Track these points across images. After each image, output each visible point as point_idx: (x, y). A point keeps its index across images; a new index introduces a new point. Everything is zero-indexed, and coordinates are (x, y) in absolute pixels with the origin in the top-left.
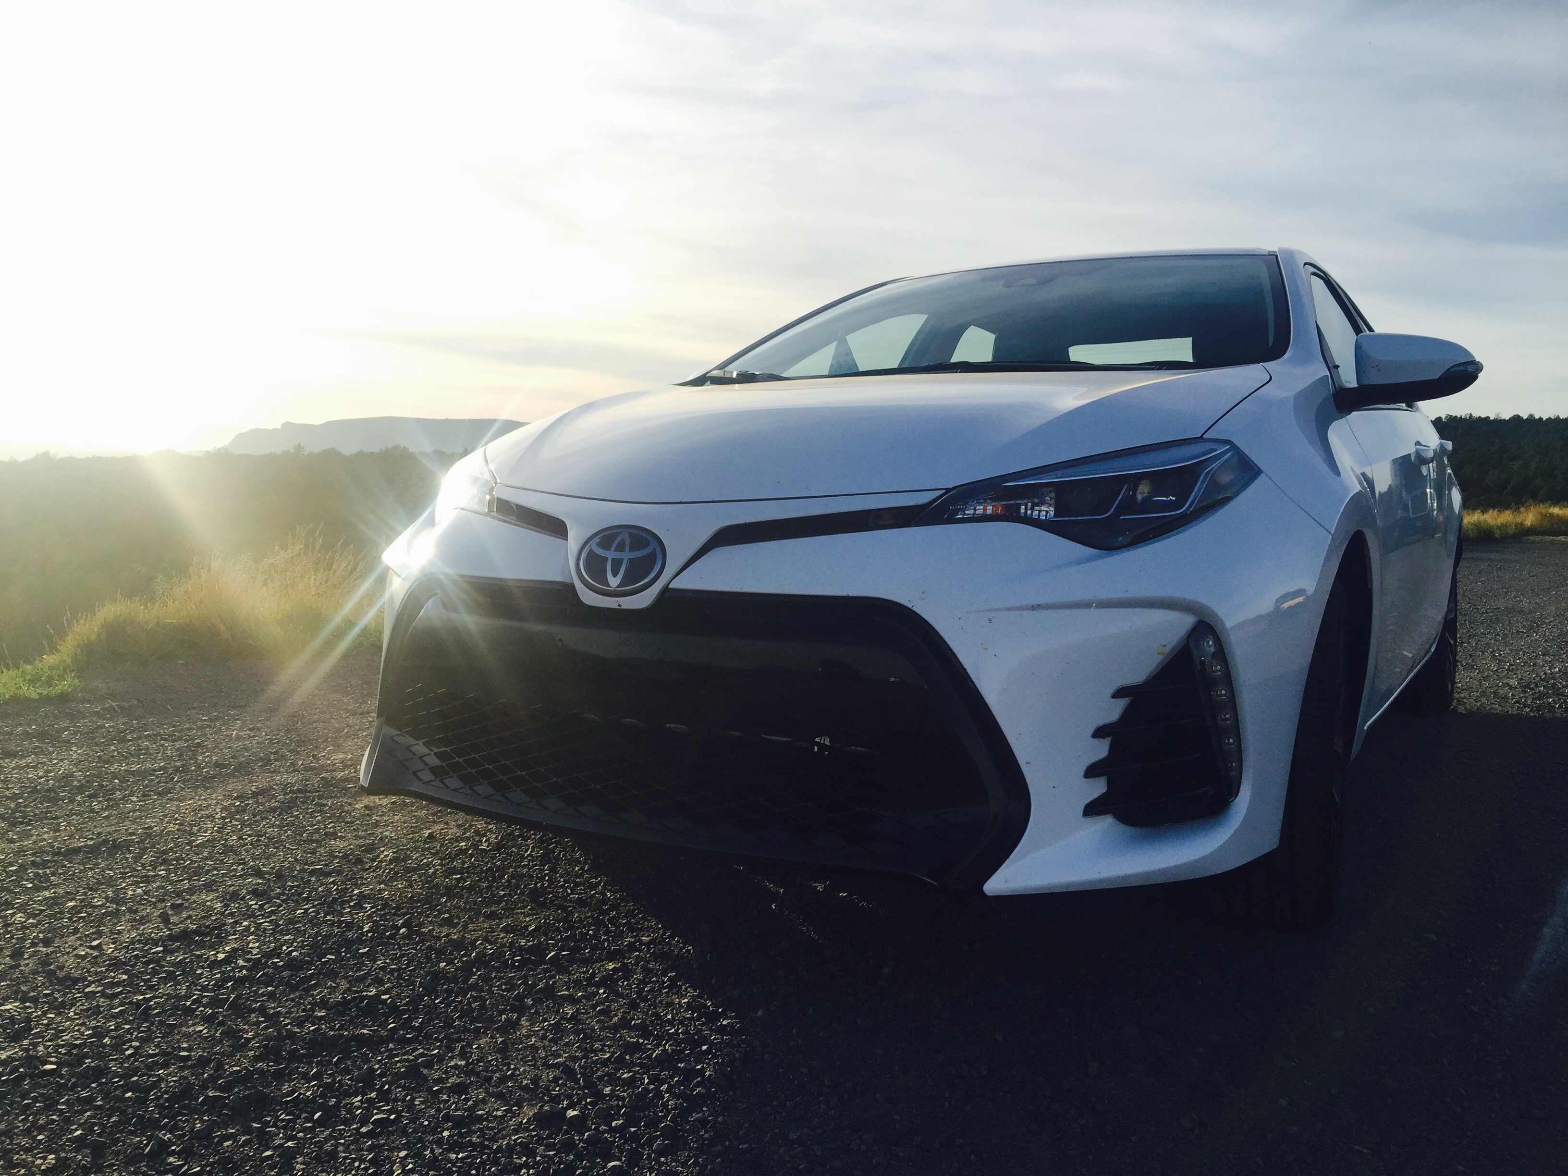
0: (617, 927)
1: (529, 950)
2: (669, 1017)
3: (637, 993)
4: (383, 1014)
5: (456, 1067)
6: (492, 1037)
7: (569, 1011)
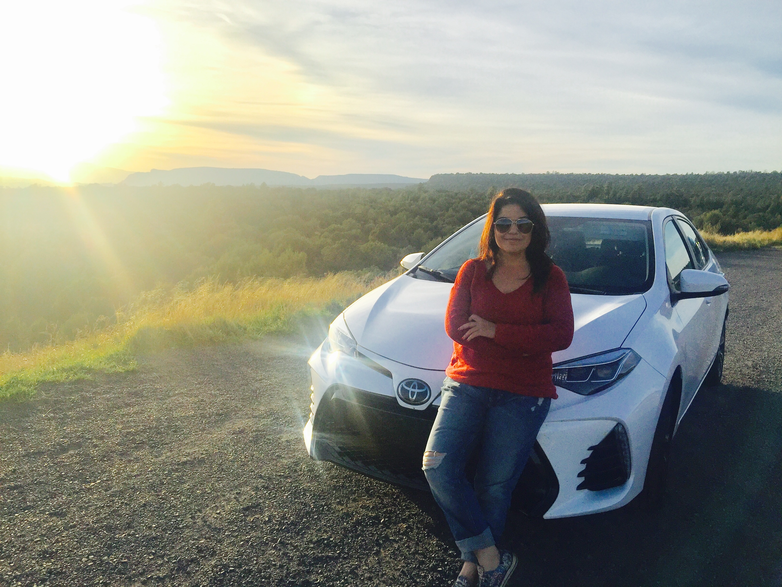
0: (402, 507)
1: (374, 518)
2: (431, 549)
3: (417, 538)
4: (333, 546)
5: (365, 569)
6: (373, 557)
7: (396, 546)
